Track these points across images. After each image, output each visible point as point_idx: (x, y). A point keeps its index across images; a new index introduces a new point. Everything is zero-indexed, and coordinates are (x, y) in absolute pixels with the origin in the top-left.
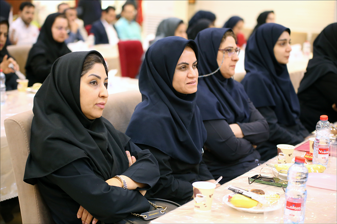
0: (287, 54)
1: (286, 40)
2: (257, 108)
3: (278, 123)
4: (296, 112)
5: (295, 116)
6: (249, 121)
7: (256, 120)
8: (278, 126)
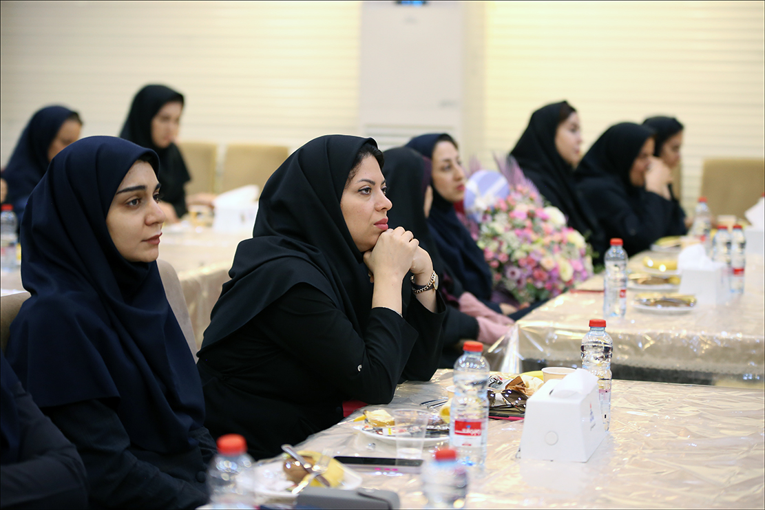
0: (152, 233)
1: (142, 188)
2: (46, 411)
3: (134, 447)
4: (191, 411)
5: (186, 421)
6: (20, 457)
7: (42, 452)
8: (132, 458)
